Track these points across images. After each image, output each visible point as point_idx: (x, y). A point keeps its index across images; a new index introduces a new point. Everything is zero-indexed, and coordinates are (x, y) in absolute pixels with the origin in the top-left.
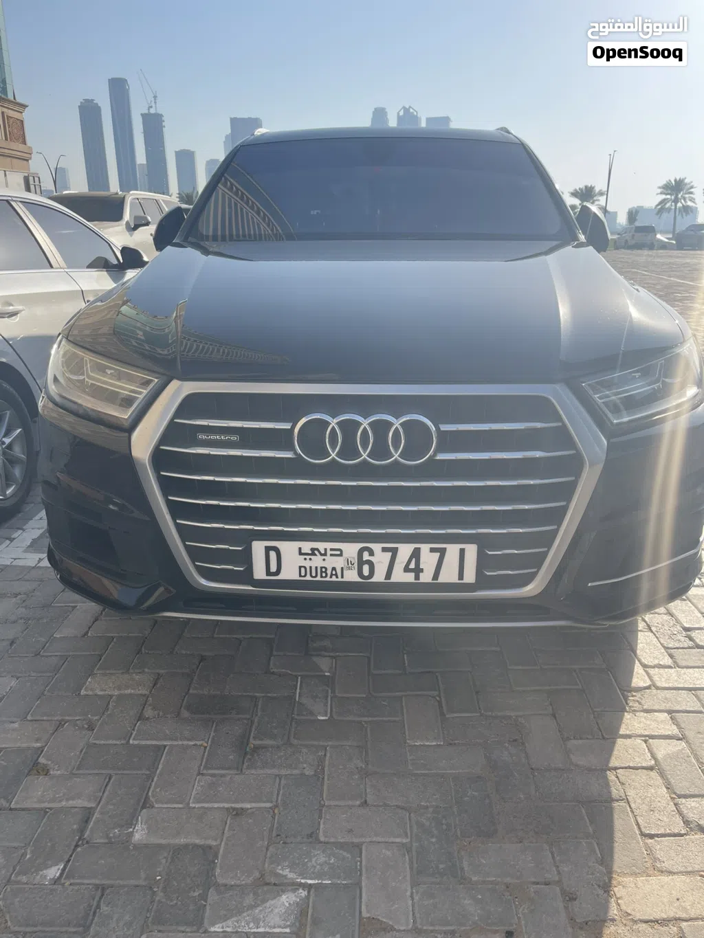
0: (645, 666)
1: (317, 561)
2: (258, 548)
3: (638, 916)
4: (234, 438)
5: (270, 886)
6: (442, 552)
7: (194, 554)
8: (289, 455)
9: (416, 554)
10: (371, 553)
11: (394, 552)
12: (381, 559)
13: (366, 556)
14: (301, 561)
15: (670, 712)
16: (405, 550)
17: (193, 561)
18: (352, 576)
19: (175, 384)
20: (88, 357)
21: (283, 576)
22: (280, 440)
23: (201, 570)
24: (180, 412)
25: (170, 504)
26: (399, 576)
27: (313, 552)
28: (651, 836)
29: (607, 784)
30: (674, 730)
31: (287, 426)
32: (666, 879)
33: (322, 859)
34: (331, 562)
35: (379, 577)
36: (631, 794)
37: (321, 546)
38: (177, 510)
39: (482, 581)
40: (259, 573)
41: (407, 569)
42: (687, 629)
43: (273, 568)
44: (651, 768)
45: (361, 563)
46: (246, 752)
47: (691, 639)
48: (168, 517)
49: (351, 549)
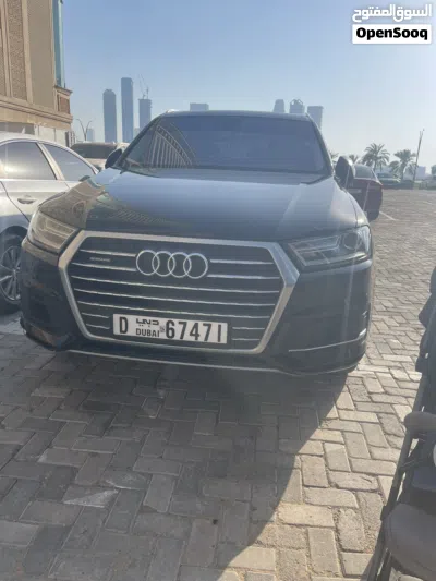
0: (338, 408)
1: (146, 327)
2: (116, 317)
3: (286, 521)
4: (108, 260)
5: (100, 487)
6: (210, 326)
7: (86, 319)
8: (133, 270)
9: (196, 326)
10: (173, 324)
11: (185, 324)
12: (178, 328)
13: (171, 326)
14: (137, 326)
15: (342, 431)
16: (191, 324)
17: (85, 323)
18: (163, 336)
19: (83, 232)
20: (48, 219)
21: (128, 334)
22: (130, 262)
23: (89, 329)
24: (82, 246)
25: (75, 293)
26: (187, 337)
27: (144, 321)
28: (308, 486)
29: (294, 461)
30: (342, 440)
31: (133, 255)
32: (308, 507)
33: (130, 478)
34: (154, 328)
35: (177, 337)
36: (305, 466)
37: (148, 319)
38: (78, 296)
39: (230, 344)
40: (117, 331)
41: (191, 334)
42: (369, 393)
43: (124, 329)
44: (321, 456)
45: (168, 329)
46: (107, 428)
47: (370, 398)
48: (73, 299)
49: (163, 321)
